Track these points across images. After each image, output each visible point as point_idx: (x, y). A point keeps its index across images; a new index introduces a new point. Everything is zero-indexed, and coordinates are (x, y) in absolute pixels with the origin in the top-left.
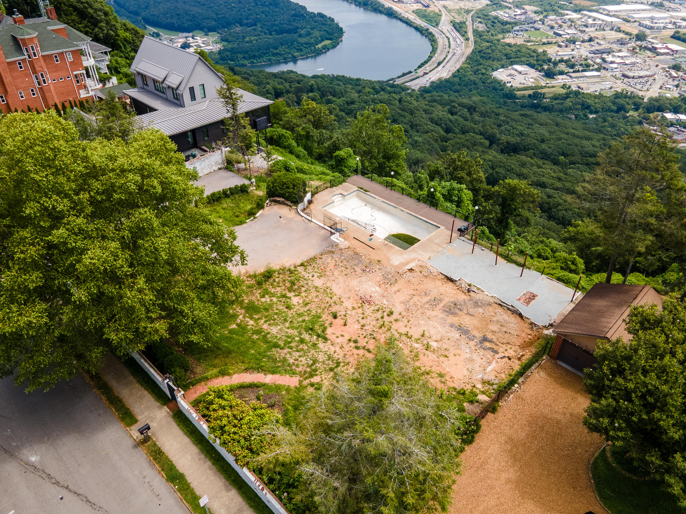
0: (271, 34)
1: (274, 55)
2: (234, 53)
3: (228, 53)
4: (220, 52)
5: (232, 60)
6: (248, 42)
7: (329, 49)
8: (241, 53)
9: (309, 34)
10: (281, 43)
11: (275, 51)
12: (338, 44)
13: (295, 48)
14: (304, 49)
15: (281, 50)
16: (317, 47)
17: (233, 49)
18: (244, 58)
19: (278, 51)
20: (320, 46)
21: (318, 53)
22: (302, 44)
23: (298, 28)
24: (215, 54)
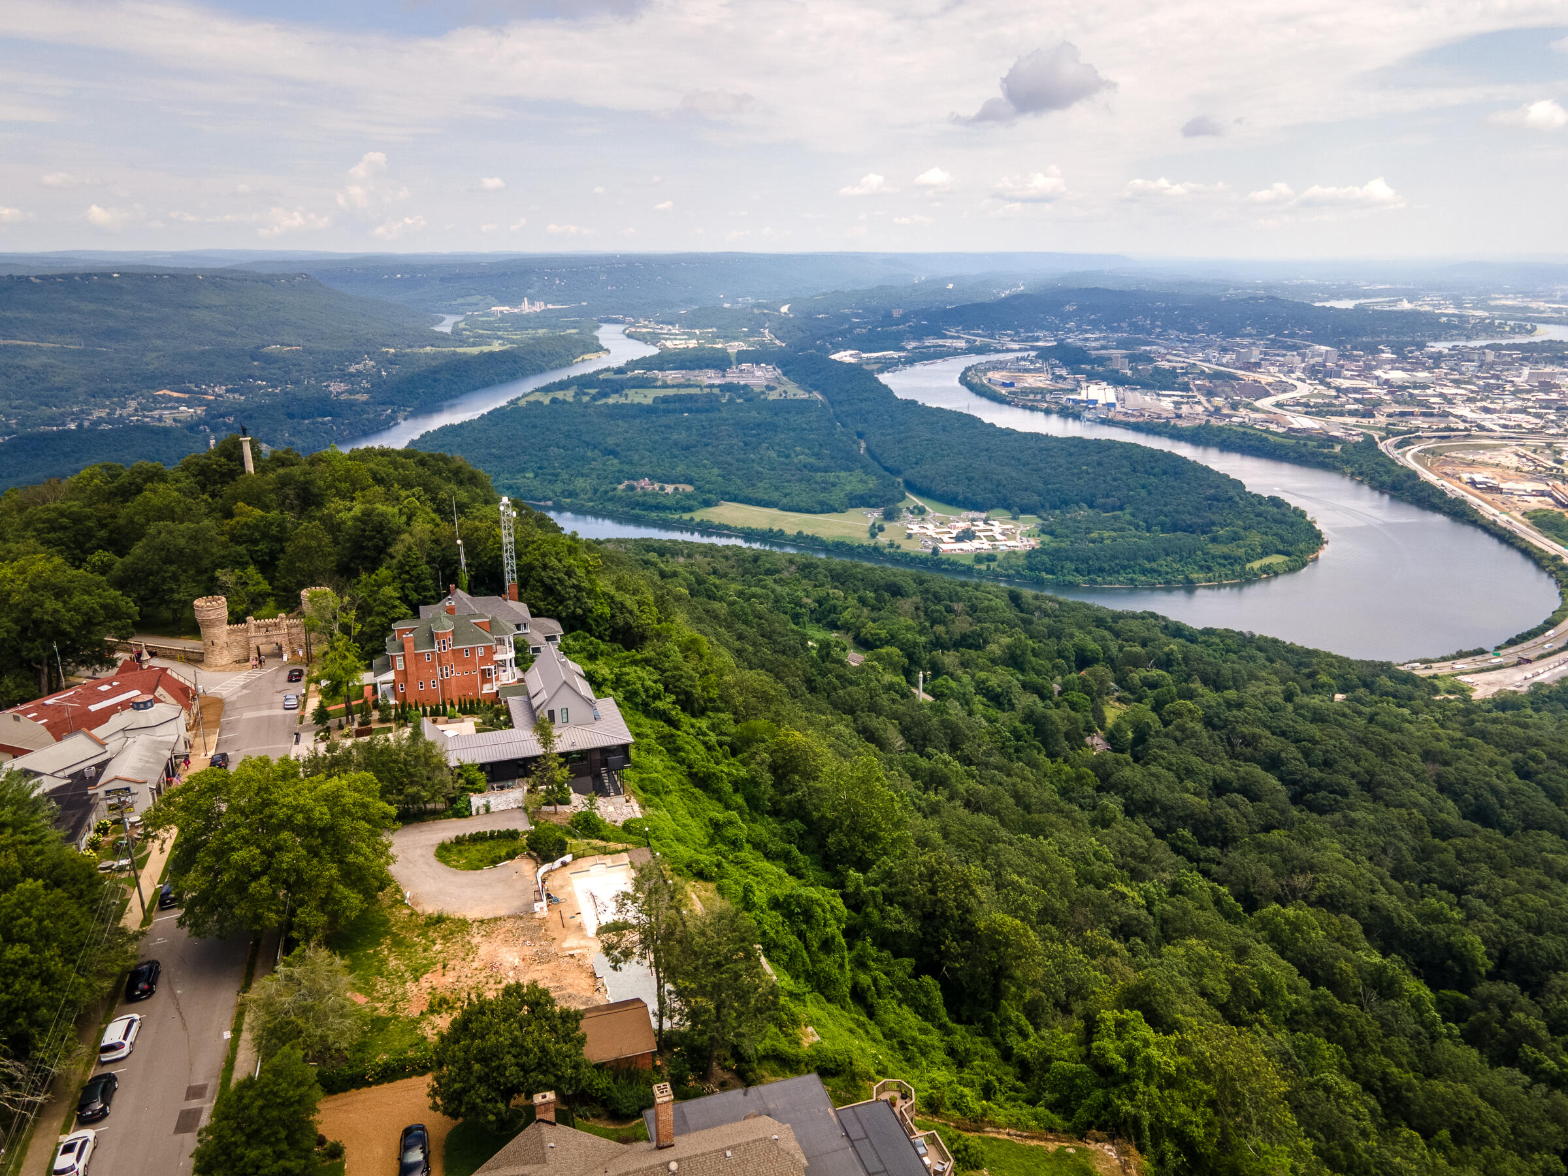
0: (1149, 530)
1: (1144, 572)
2: (1059, 559)
3: (1045, 558)
4: (1030, 555)
5: (1052, 572)
6: (1093, 541)
7: (1276, 574)
8: (1072, 561)
9: (1235, 538)
10: (1165, 550)
11: (1148, 565)
12: (1304, 565)
13: (1195, 563)
14: (1216, 568)
15: (1162, 563)
16: (1248, 566)
17: (1058, 550)
18: (1077, 570)
19: (1154, 565)
20: (1256, 565)
21: (1248, 579)
22: (1214, 557)
23: (1213, 524)
24: (1018, 558)
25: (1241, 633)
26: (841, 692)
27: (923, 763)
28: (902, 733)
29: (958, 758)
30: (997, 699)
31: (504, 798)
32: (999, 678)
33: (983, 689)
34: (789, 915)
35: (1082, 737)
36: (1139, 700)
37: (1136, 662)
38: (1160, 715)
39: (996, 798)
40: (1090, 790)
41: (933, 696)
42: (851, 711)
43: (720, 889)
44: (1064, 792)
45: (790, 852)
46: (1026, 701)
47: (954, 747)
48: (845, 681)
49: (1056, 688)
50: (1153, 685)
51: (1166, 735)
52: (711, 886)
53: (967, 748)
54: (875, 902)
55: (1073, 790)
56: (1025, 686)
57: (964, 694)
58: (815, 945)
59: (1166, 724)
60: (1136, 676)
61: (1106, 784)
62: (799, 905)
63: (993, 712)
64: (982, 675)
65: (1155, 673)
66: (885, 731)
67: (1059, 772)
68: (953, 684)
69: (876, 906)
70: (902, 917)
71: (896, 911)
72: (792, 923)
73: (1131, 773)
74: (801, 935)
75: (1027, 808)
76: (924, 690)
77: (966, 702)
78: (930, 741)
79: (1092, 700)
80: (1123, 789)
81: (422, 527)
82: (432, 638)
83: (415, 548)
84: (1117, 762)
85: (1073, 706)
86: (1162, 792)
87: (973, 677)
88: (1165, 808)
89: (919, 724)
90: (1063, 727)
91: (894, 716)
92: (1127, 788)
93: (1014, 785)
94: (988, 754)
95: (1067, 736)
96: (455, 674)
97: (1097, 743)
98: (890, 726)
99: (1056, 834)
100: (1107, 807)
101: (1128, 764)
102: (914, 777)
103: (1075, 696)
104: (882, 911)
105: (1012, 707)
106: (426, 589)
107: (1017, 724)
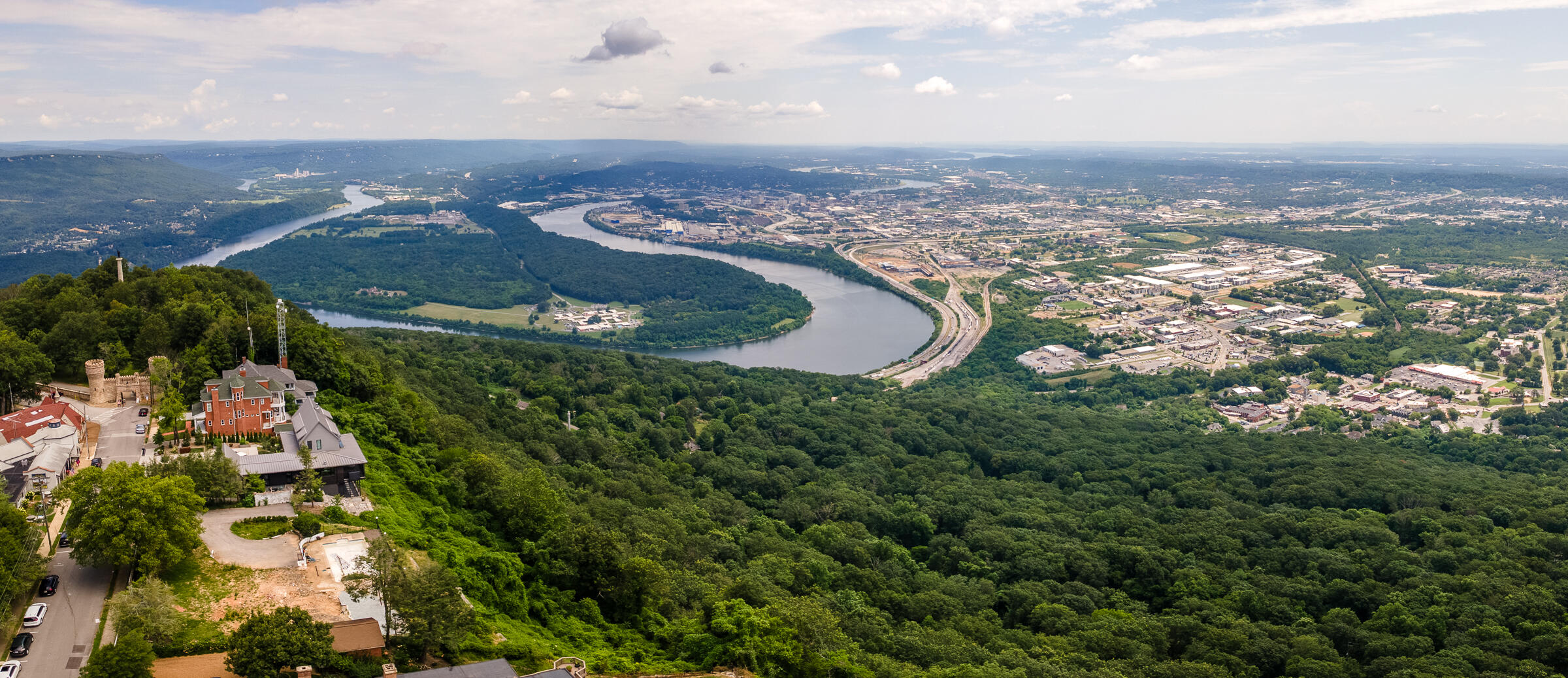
0: (711, 310)
1: (710, 336)
2: (657, 332)
3: (648, 332)
4: (638, 330)
5: (653, 341)
6: (677, 319)
7: (789, 330)
8: (665, 333)
9: (763, 310)
10: (722, 321)
11: (712, 332)
12: (804, 323)
13: (741, 328)
14: (754, 330)
15: (721, 330)
16: (772, 327)
17: (655, 327)
18: (668, 338)
19: (716, 331)
20: (777, 326)
21: (774, 335)
22: (752, 323)
23: (749, 303)
24: (630, 332)
25: (773, 369)
26: (514, 428)
27: (574, 470)
28: (558, 451)
29: (598, 465)
30: (624, 425)
31: (277, 496)
32: (623, 411)
33: (613, 419)
34: (481, 569)
35: (682, 444)
36: (716, 417)
37: (711, 393)
38: (729, 425)
39: (627, 487)
40: (690, 476)
41: (579, 426)
42: (522, 440)
43: (430, 555)
44: (673, 479)
45: (480, 531)
46: (642, 424)
47: (595, 458)
48: (516, 420)
49: (662, 414)
50: (723, 407)
51: (735, 436)
52: (424, 553)
53: (604, 458)
54: (544, 559)
55: (679, 477)
56: (641, 415)
57: (601, 423)
58: (501, 586)
59: (734, 429)
60: (712, 402)
61: (700, 471)
62: (488, 563)
63: (621, 433)
64: (612, 410)
65: (724, 399)
66: (546, 451)
67: (669, 467)
68: (593, 417)
69: (545, 561)
70: (564, 566)
71: (560, 563)
72: (484, 574)
73: (715, 462)
74: (490, 581)
75: (649, 492)
76: (572, 423)
77: (602, 428)
78: (578, 456)
79: (686, 420)
80: (711, 472)
81: (225, 318)
82: (230, 392)
83: (220, 332)
84: (706, 457)
85: (674, 425)
86: (736, 471)
87: (606, 412)
88: (739, 481)
89: (570, 445)
90: (668, 439)
91: (552, 441)
92: (714, 472)
93: (639, 478)
94: (619, 460)
95: (672, 444)
96: (245, 416)
97: (692, 447)
98: (549, 448)
99: (670, 505)
100: (702, 485)
101: (713, 457)
102: (568, 479)
103: (674, 419)
104: (549, 564)
105: (634, 429)
106: (226, 359)
107: (638, 440)
